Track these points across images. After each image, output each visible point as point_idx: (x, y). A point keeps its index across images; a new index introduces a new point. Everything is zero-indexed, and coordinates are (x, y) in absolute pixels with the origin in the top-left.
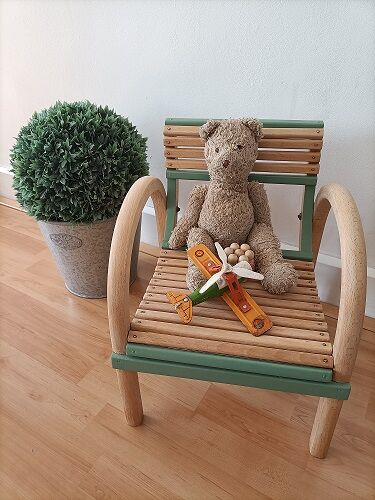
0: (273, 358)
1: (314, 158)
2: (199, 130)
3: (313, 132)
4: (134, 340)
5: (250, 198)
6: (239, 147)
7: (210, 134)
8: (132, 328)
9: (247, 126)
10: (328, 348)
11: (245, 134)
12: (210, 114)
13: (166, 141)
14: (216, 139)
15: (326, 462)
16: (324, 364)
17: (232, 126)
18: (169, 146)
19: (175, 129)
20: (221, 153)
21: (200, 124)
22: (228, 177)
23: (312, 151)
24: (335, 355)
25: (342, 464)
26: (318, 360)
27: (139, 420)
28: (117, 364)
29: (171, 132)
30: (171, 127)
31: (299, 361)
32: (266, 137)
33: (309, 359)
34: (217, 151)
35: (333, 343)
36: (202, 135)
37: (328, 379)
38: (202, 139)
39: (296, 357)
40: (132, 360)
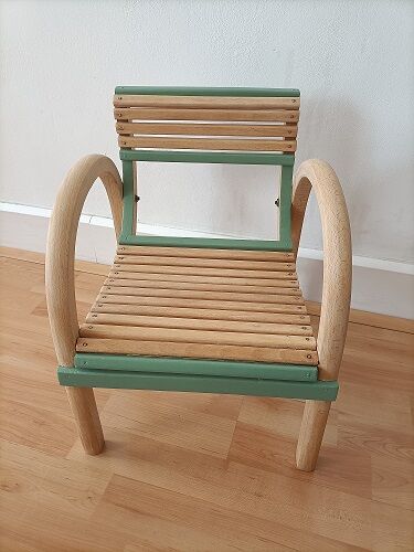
0: (250, 358)
1: (290, 132)
3: (288, 101)
4: (85, 349)
8: (82, 335)
10: (312, 342)
13: (116, 114)
16: (307, 361)
18: (122, 120)
19: (128, 99)
23: (288, 124)
24: (319, 349)
26: (301, 357)
27: (99, 446)
28: (64, 379)
29: (122, 102)
30: (122, 96)
31: (279, 359)
33: (291, 356)
35: (316, 337)
37: (313, 377)
39: (276, 355)
40: (85, 373)
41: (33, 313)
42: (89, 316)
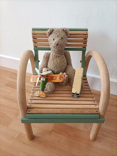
1: (85, 41)
2: (47, 32)
3: (85, 32)
4: (29, 112)
5: (65, 56)
6: (62, 38)
7: (51, 33)
8: (28, 108)
9: (64, 31)
11: (63, 34)
12: (50, 26)
14: (53, 35)
15: (96, 142)
16: (96, 113)
17: (58, 30)
18: (34, 38)
20: (55, 41)
21: (46, 30)
22: (58, 49)
23: (85, 39)
24: (99, 109)
25: (101, 141)
26: (95, 111)
27: (32, 137)
28: (23, 121)
29: (35, 33)
30: (34, 31)
32: (70, 34)
33: (92, 111)
34: (54, 40)
35: (98, 105)
36: (48, 34)
37: (98, 117)
38: (47, 35)
39: (87, 111)
40: (29, 119)
41: (5, 85)
42: (29, 101)
